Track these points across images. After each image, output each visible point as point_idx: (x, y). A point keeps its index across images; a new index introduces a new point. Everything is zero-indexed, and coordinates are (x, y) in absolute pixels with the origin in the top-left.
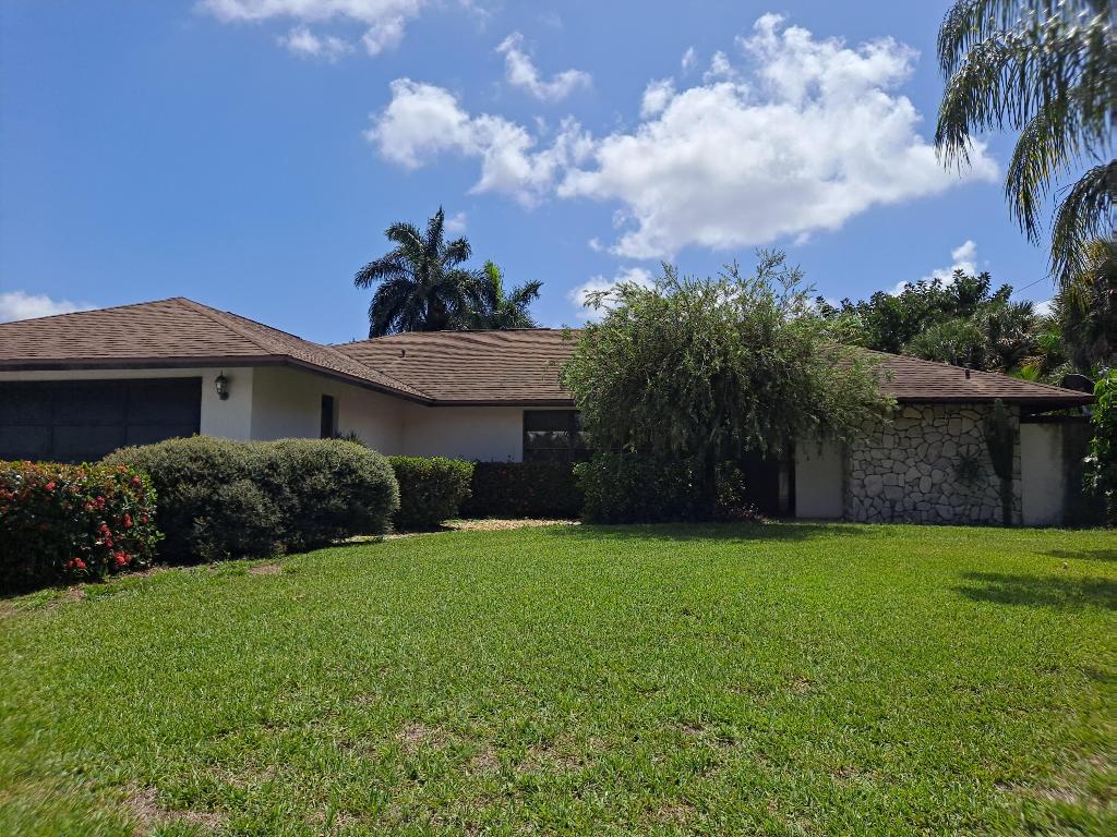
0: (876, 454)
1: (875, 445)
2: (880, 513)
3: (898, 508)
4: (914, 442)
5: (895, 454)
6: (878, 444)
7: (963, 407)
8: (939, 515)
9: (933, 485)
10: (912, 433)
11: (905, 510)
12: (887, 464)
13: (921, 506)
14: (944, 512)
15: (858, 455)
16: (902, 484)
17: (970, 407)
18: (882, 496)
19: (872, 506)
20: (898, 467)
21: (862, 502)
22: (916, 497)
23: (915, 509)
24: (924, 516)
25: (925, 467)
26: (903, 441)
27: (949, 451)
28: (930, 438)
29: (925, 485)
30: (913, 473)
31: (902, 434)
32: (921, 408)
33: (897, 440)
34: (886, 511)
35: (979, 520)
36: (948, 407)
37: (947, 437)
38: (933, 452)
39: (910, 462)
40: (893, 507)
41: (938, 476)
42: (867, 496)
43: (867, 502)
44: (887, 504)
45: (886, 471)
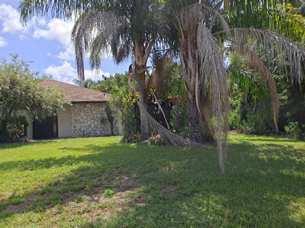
0: (79, 118)
1: (78, 115)
2: (80, 135)
3: (85, 133)
4: (89, 114)
5: (84, 117)
6: (79, 115)
7: (103, 103)
8: (96, 134)
9: (95, 126)
10: (88, 111)
11: (87, 133)
12: (82, 120)
13: (91, 132)
14: (98, 133)
15: (73, 118)
16: (86, 126)
17: (105, 103)
18: (80, 130)
19: (77, 133)
20: (85, 121)
21: (74, 132)
22: (90, 129)
23: (90, 133)
24: (93, 134)
25: (93, 121)
26: (86, 113)
27: (99, 116)
28: (94, 113)
29: (93, 126)
30: (89, 123)
31: (86, 112)
32: (91, 104)
33: (84, 114)
34: (82, 134)
35: (107, 134)
36: (99, 104)
37: (99, 112)
38: (95, 117)
39: (88, 120)
40: (84, 133)
41: (96, 123)
42: (76, 130)
43: (76, 132)
44: (82, 132)
45: (82, 122)
